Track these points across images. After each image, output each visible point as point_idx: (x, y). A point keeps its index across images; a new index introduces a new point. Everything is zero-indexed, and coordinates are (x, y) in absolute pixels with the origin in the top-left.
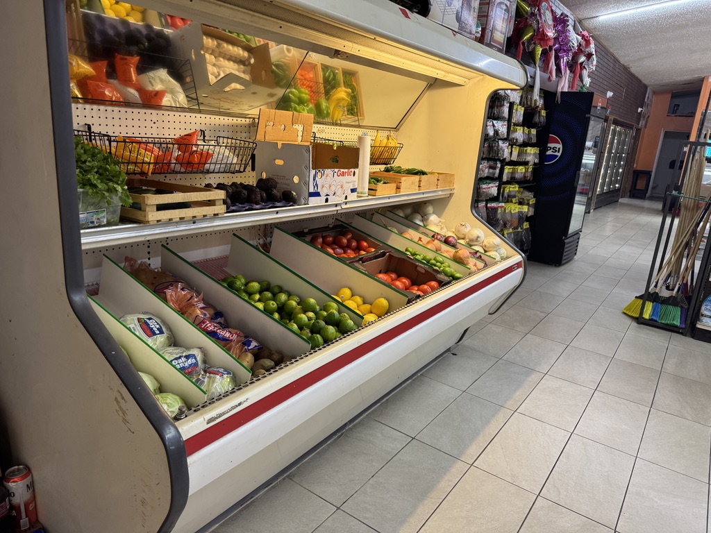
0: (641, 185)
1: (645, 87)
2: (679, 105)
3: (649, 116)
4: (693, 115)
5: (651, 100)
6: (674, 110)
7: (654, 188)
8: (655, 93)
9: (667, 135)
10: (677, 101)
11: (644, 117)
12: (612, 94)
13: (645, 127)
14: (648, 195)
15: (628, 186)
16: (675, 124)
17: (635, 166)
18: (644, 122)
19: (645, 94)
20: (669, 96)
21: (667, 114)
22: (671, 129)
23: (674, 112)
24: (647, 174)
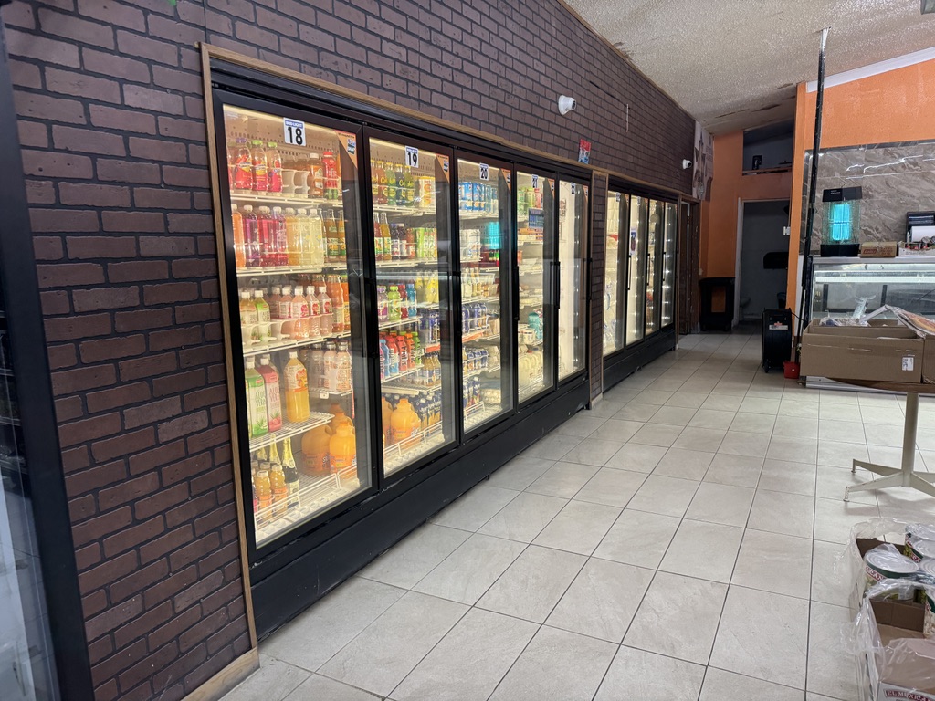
0: (718, 304)
1: (690, 121)
2: (760, 157)
3: (710, 180)
4: (787, 166)
6: (754, 164)
7: (743, 306)
8: (713, 136)
9: (750, 209)
10: (757, 150)
14: (735, 322)
15: (695, 311)
16: (761, 187)
17: (700, 272)
19: (693, 134)
20: (740, 140)
21: (741, 172)
22: (753, 198)
23: (754, 167)
24: (727, 284)
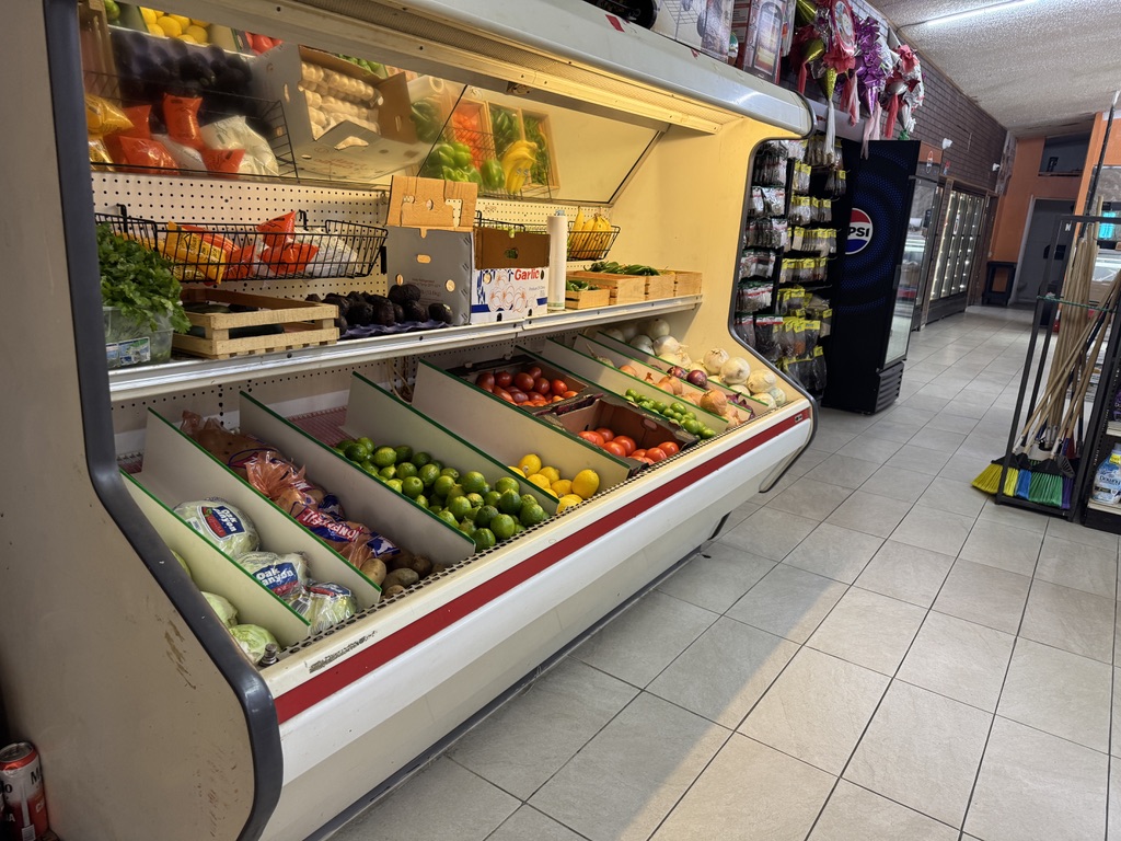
0: (999, 284)
1: (1004, 131)
2: (1056, 159)
3: (1010, 177)
4: (1078, 173)
5: (1013, 152)
6: (1049, 166)
7: (1020, 290)
8: (1018, 140)
9: (1039, 205)
10: (1054, 152)
11: (1003, 178)
12: (950, 142)
13: (1005, 193)
14: (1010, 301)
15: (980, 287)
16: (1051, 188)
17: (990, 255)
18: (1002, 187)
19: (1004, 142)
20: (1042, 144)
21: (1038, 173)
22: (1045, 196)
23: (1050, 169)
24: (1010, 267)
